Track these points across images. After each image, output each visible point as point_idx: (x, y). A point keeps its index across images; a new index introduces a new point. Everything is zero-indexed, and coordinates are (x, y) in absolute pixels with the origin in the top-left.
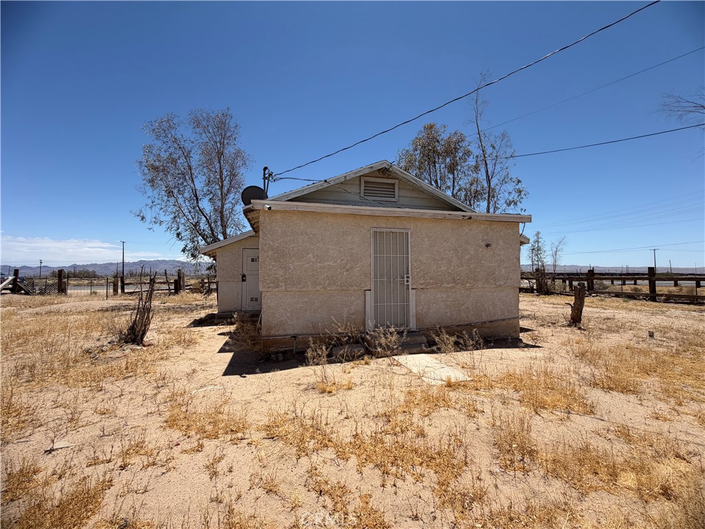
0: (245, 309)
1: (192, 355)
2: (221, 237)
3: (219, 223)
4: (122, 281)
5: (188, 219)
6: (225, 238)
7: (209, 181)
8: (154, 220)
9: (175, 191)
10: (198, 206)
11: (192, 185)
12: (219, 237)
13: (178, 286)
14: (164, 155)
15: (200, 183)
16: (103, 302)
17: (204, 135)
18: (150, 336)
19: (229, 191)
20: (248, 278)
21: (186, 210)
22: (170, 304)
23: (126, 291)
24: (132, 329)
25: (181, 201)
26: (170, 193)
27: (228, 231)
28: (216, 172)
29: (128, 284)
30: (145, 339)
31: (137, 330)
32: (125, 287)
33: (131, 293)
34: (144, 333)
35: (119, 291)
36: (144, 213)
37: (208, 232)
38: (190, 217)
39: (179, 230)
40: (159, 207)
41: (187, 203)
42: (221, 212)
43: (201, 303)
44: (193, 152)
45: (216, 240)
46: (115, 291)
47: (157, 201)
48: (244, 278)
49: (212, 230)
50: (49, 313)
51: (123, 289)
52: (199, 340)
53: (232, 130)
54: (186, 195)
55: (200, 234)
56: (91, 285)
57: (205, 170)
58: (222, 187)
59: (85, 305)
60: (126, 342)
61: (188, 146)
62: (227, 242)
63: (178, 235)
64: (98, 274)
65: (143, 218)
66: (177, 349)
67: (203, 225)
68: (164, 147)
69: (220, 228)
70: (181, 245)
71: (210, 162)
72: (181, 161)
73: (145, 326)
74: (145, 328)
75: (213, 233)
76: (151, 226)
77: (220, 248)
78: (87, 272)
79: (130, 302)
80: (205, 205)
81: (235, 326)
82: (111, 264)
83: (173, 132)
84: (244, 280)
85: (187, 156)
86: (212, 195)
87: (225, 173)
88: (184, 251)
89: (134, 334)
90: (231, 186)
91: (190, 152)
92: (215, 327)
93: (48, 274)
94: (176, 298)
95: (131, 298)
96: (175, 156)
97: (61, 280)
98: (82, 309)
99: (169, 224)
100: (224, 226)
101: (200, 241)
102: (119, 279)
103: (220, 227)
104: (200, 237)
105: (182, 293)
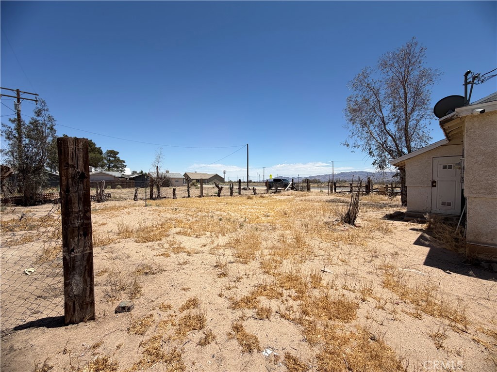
0: (435, 212)
1: (390, 241)
2: (405, 150)
3: (403, 139)
4: (335, 185)
5: (377, 141)
6: (409, 151)
7: (394, 107)
8: (354, 145)
9: (368, 122)
10: (385, 129)
11: (381, 115)
12: (403, 150)
13: (368, 189)
14: (360, 100)
15: (386, 112)
16: (327, 197)
17: (390, 72)
18: (358, 221)
19: (413, 110)
20: (438, 184)
21: (376, 134)
22: (364, 201)
23: (337, 191)
24: (348, 214)
25: (371, 128)
26: (364, 124)
27: (413, 145)
28: (401, 98)
29: (338, 187)
30: (355, 222)
31: (351, 215)
32: (337, 189)
33: (340, 192)
34: (355, 219)
35: (334, 191)
36: (348, 142)
37: (394, 148)
38: (378, 139)
39: (371, 150)
40: (357, 135)
41: (377, 129)
42: (406, 130)
43: (387, 202)
44: (381, 88)
45: (400, 154)
46: (332, 190)
47: (355, 132)
48: (434, 184)
49: (397, 145)
50: (306, 200)
51: (335, 190)
52: (394, 231)
53: (417, 55)
54: (376, 123)
55: (387, 151)
56: (319, 187)
57: (391, 100)
58: (406, 109)
59: (319, 197)
60: (346, 222)
61: (376, 86)
62: (412, 155)
63: (370, 153)
64: (321, 181)
65: (348, 145)
66: (378, 234)
67: (390, 143)
68: (361, 93)
69: (404, 144)
70: (372, 160)
71: (395, 91)
72: (372, 98)
73: (356, 214)
74: (355, 216)
75: (398, 148)
76: (352, 150)
77: (409, 159)
78: (316, 180)
79: (340, 198)
80: (392, 127)
81: (425, 225)
82: (327, 175)
83: (366, 81)
84: (433, 186)
85: (376, 94)
86: (397, 118)
87: (409, 95)
88: (373, 164)
89: (349, 218)
90: (415, 105)
91: (378, 90)
92: (406, 223)
93: (301, 181)
94: (367, 197)
95: (340, 195)
96: (368, 97)
97: (308, 184)
98: (318, 200)
99: (364, 147)
100: (408, 141)
101: (387, 155)
102: (333, 184)
103: (405, 142)
104: (387, 153)
105: (372, 194)
